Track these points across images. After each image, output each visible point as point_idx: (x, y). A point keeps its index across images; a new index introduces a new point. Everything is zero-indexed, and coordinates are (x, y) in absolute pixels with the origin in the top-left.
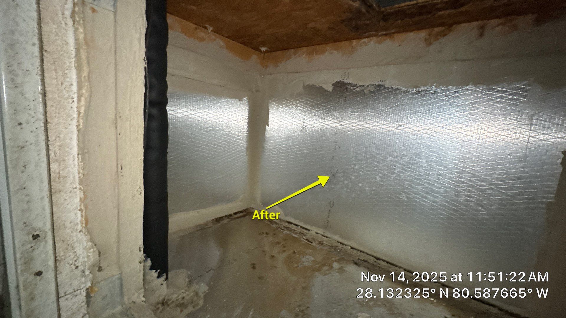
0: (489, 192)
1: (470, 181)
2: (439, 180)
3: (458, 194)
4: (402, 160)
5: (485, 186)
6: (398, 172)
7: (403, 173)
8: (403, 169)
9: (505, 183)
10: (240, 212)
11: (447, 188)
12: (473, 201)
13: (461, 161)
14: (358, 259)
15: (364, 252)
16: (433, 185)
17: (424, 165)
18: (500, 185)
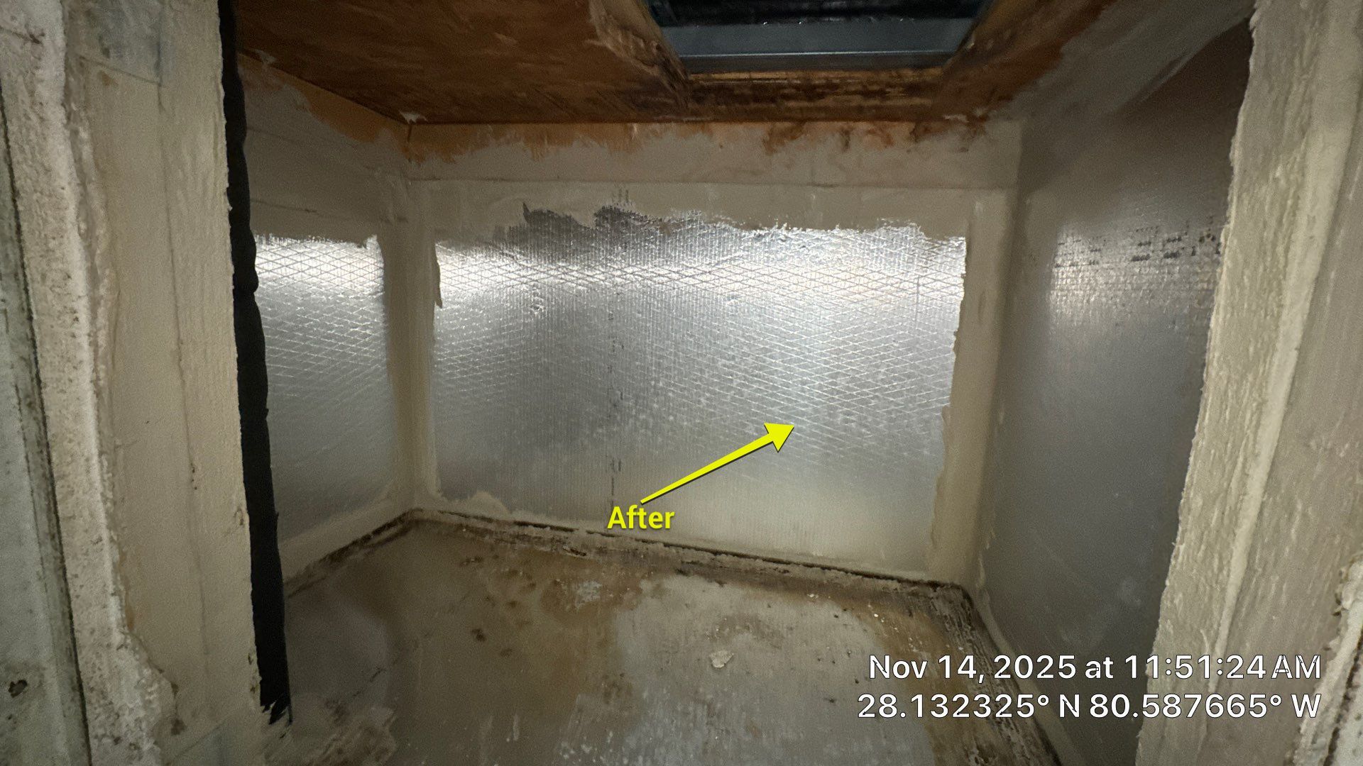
0: (873, 402)
1: (848, 388)
2: (804, 392)
3: (832, 411)
4: (743, 364)
5: (868, 394)
6: (737, 385)
7: (748, 387)
8: (746, 379)
9: (893, 386)
10: (389, 525)
11: (817, 405)
12: (853, 421)
13: (834, 356)
14: (682, 562)
15: (689, 548)
16: (796, 401)
17: (779, 369)
18: (887, 389)
